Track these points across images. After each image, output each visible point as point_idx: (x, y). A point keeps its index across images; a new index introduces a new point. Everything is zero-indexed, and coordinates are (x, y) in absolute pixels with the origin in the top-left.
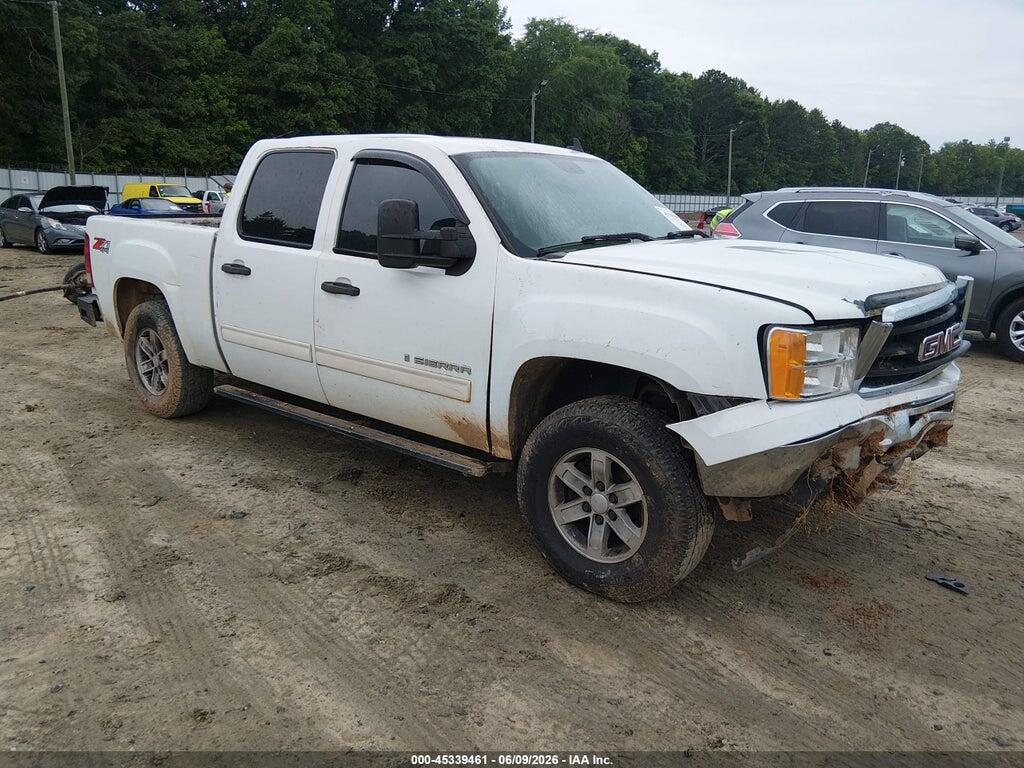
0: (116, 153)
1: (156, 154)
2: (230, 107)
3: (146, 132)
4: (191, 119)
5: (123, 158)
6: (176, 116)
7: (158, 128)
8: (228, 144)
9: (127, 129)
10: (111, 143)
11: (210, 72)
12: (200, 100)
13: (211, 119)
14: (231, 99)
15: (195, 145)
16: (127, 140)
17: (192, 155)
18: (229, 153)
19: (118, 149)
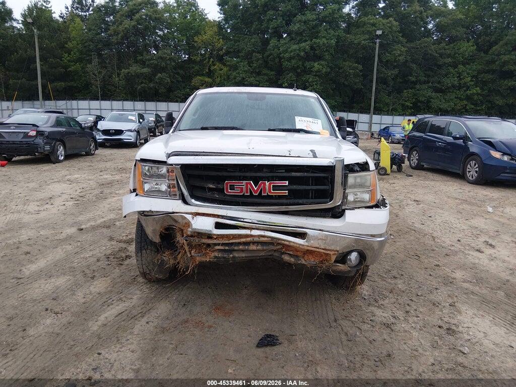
0: (408, 106)
1: (427, 106)
2: (471, 81)
3: (424, 96)
4: (448, 88)
5: (411, 108)
6: (441, 87)
7: (430, 93)
8: (467, 101)
9: (415, 95)
10: (406, 101)
11: (464, 64)
12: (456, 79)
13: (460, 88)
14: (473, 77)
15: (447, 101)
16: (414, 100)
17: (444, 106)
18: (466, 105)
19: (409, 104)
